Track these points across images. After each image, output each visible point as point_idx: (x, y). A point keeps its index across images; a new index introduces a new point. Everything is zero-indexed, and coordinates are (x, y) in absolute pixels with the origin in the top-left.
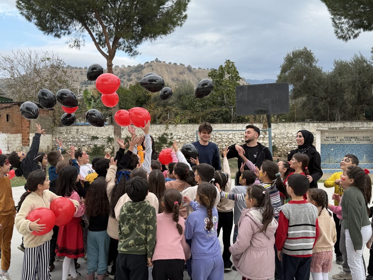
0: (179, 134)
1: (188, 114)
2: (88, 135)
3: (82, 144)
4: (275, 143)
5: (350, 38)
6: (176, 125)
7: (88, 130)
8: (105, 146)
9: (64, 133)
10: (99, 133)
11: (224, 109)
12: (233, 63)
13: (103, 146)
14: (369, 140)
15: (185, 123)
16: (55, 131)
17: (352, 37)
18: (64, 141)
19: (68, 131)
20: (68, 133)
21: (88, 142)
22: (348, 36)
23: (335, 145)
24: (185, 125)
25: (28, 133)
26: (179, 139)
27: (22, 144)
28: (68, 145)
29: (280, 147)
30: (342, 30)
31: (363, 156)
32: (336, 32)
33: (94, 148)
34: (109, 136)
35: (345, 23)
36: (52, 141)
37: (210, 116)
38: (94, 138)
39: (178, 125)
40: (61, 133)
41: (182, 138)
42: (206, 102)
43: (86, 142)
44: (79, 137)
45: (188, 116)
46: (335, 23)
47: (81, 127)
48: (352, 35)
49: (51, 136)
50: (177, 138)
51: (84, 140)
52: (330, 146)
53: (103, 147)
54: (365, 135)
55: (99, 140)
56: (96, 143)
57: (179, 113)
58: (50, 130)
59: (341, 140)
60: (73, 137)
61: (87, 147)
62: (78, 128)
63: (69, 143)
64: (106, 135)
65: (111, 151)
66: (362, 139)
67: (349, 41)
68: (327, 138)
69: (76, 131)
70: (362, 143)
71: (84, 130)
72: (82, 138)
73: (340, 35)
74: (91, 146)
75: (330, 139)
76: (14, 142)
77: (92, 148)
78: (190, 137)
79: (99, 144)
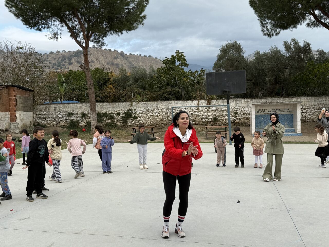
0: (141, 110)
1: (148, 93)
2: (65, 112)
3: (60, 119)
4: (216, 115)
5: (273, 35)
6: (139, 103)
7: (64, 108)
8: (80, 121)
9: (44, 111)
10: (74, 110)
11: (177, 89)
12: (182, 53)
13: (79, 120)
14: (289, 111)
15: (146, 101)
16: (35, 109)
17: (274, 34)
18: (44, 117)
19: (47, 109)
20: (47, 110)
21: (65, 118)
22: (271, 33)
23: (264, 115)
24: (146, 102)
25: (15, 111)
26: (141, 113)
27: (9, 121)
28: (48, 120)
29: (220, 118)
30: (267, 29)
31: (285, 123)
32: (263, 30)
33: (70, 122)
34: (83, 113)
35: (268, 23)
36: (33, 117)
37: (166, 94)
38: (70, 114)
39: (140, 103)
40: (41, 111)
41: (144, 113)
42: (163, 83)
43: (63, 117)
44: (57, 114)
45: (148, 95)
46: (262, 23)
47: (58, 105)
48: (275, 33)
49: (32, 113)
50: (140, 113)
51: (61, 116)
52: (261, 116)
53: (78, 122)
54: (286, 107)
55: (75, 115)
56: (72, 118)
57: (141, 93)
58: (32, 108)
59: (268, 112)
60: (51, 114)
61: (64, 122)
62: (56, 106)
63: (49, 119)
64: (80, 111)
65: (85, 124)
66: (284, 110)
67: (272, 37)
68: (258, 110)
69: (54, 108)
70: (284, 113)
71: (61, 108)
72: (60, 114)
73: (265, 33)
74: (68, 121)
75: (261, 111)
76: (4, 119)
77: (69, 122)
78: (151, 112)
79: (74, 119)
